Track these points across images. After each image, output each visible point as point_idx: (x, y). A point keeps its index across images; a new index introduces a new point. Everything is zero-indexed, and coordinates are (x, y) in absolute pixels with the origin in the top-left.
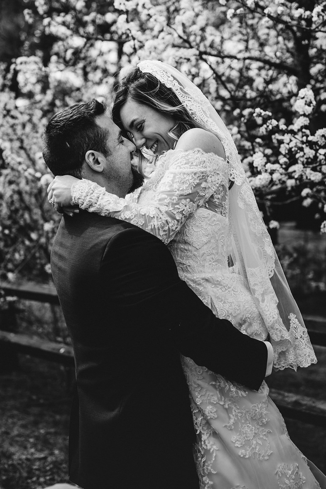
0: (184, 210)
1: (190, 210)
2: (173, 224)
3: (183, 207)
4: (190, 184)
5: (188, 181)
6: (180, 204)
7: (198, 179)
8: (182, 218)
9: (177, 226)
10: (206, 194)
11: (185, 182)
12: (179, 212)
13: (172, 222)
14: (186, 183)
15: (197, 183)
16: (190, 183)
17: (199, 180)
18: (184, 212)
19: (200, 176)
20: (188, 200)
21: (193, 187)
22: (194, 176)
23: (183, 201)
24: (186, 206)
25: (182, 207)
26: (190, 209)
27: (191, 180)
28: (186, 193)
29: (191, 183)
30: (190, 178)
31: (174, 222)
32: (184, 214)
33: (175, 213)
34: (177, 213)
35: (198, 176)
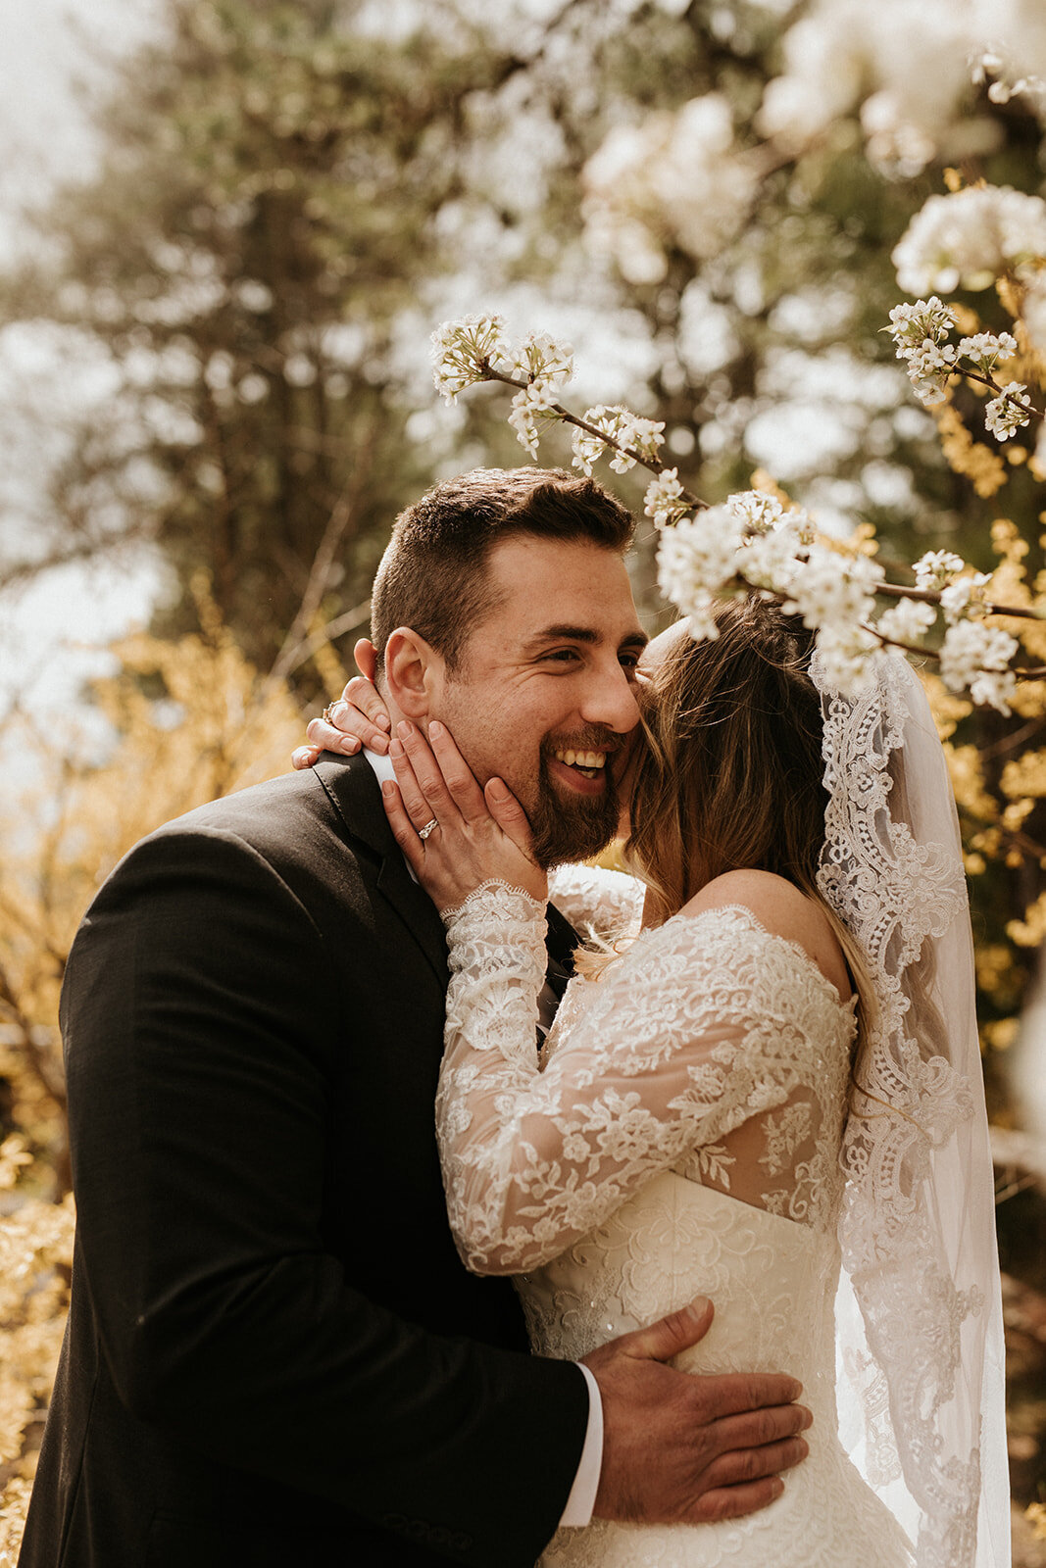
0: (604, 1129)
1: (628, 1139)
2: (539, 1175)
3: (603, 1117)
4: (658, 1036)
5: (655, 1024)
6: (596, 1101)
7: (705, 1024)
8: (588, 1159)
9: (556, 1184)
10: (723, 1094)
11: (644, 1029)
12: (579, 1131)
13: (538, 1163)
14: (647, 1029)
15: (690, 1034)
16: (662, 1031)
17: (707, 1029)
18: (599, 1139)
19: (716, 1013)
20: (634, 1097)
21: (669, 1049)
22: (687, 1012)
23: (611, 1098)
24: (615, 1117)
25: (598, 1117)
26: (631, 1133)
27: (671, 1022)
28: (632, 1065)
29: (667, 1032)
30: (672, 1016)
31: (551, 1167)
32: (599, 1148)
33: (567, 1130)
34: (572, 1134)
35: (707, 1014)
